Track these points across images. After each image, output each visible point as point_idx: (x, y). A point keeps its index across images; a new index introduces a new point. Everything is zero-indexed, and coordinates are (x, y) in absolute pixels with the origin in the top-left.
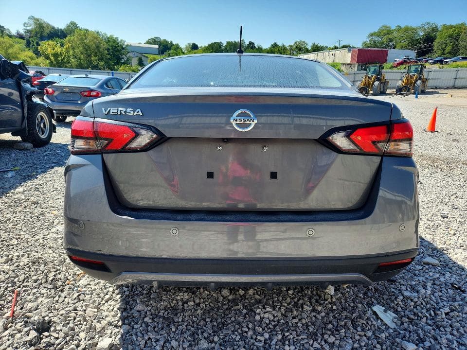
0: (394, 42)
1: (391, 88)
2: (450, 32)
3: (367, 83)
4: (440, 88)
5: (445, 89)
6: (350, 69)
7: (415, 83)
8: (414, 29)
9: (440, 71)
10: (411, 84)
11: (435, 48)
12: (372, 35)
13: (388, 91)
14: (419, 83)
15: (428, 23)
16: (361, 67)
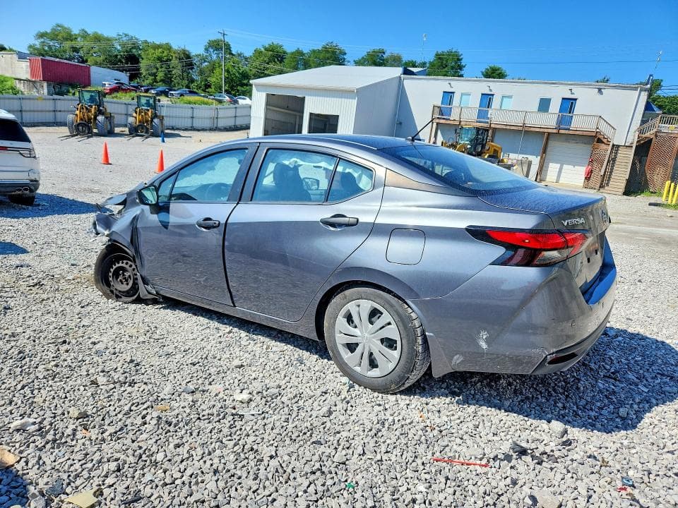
0: (81, 53)
1: (119, 126)
2: (158, 53)
3: (86, 117)
4: (178, 129)
5: (183, 130)
6: (35, 90)
7: (152, 121)
8: (108, 39)
9: (173, 107)
10: (147, 121)
11: (143, 71)
12: (42, 35)
13: (117, 130)
14: (156, 120)
15: (126, 35)
16: (54, 87)
